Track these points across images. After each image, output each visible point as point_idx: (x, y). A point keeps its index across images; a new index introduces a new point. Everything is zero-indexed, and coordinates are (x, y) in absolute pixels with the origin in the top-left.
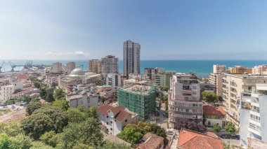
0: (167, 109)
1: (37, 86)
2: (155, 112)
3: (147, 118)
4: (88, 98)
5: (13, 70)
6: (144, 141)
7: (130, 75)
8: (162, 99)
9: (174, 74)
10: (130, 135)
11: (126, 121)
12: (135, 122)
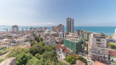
0: (87, 50)
1: (34, 36)
2: (81, 51)
3: (77, 53)
4: (52, 42)
5: (26, 30)
6: (76, 64)
7: (69, 33)
8: (85, 45)
9: (91, 33)
10: (69, 60)
11: (68, 53)
12: (71, 54)
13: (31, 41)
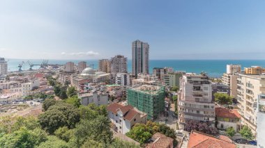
0: (176, 110)
1: (52, 84)
2: (164, 112)
3: (155, 118)
4: (98, 96)
5: (31, 69)
6: (153, 141)
7: (138, 75)
8: (172, 100)
9: (184, 74)
10: (139, 134)
11: (135, 120)
12: (143, 121)
13: (44, 97)
